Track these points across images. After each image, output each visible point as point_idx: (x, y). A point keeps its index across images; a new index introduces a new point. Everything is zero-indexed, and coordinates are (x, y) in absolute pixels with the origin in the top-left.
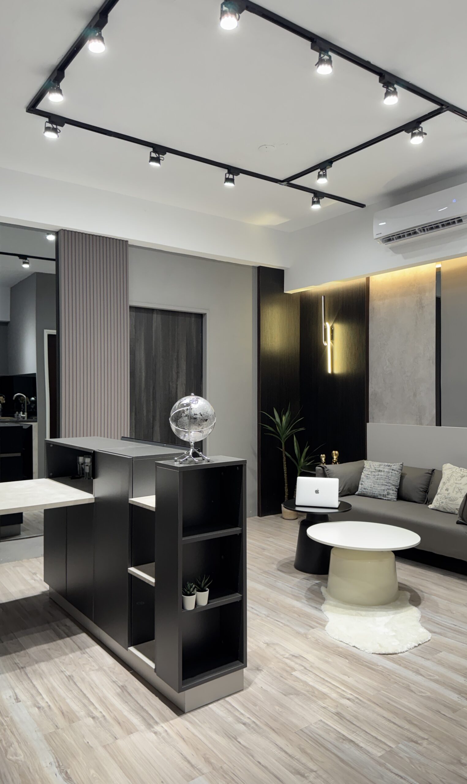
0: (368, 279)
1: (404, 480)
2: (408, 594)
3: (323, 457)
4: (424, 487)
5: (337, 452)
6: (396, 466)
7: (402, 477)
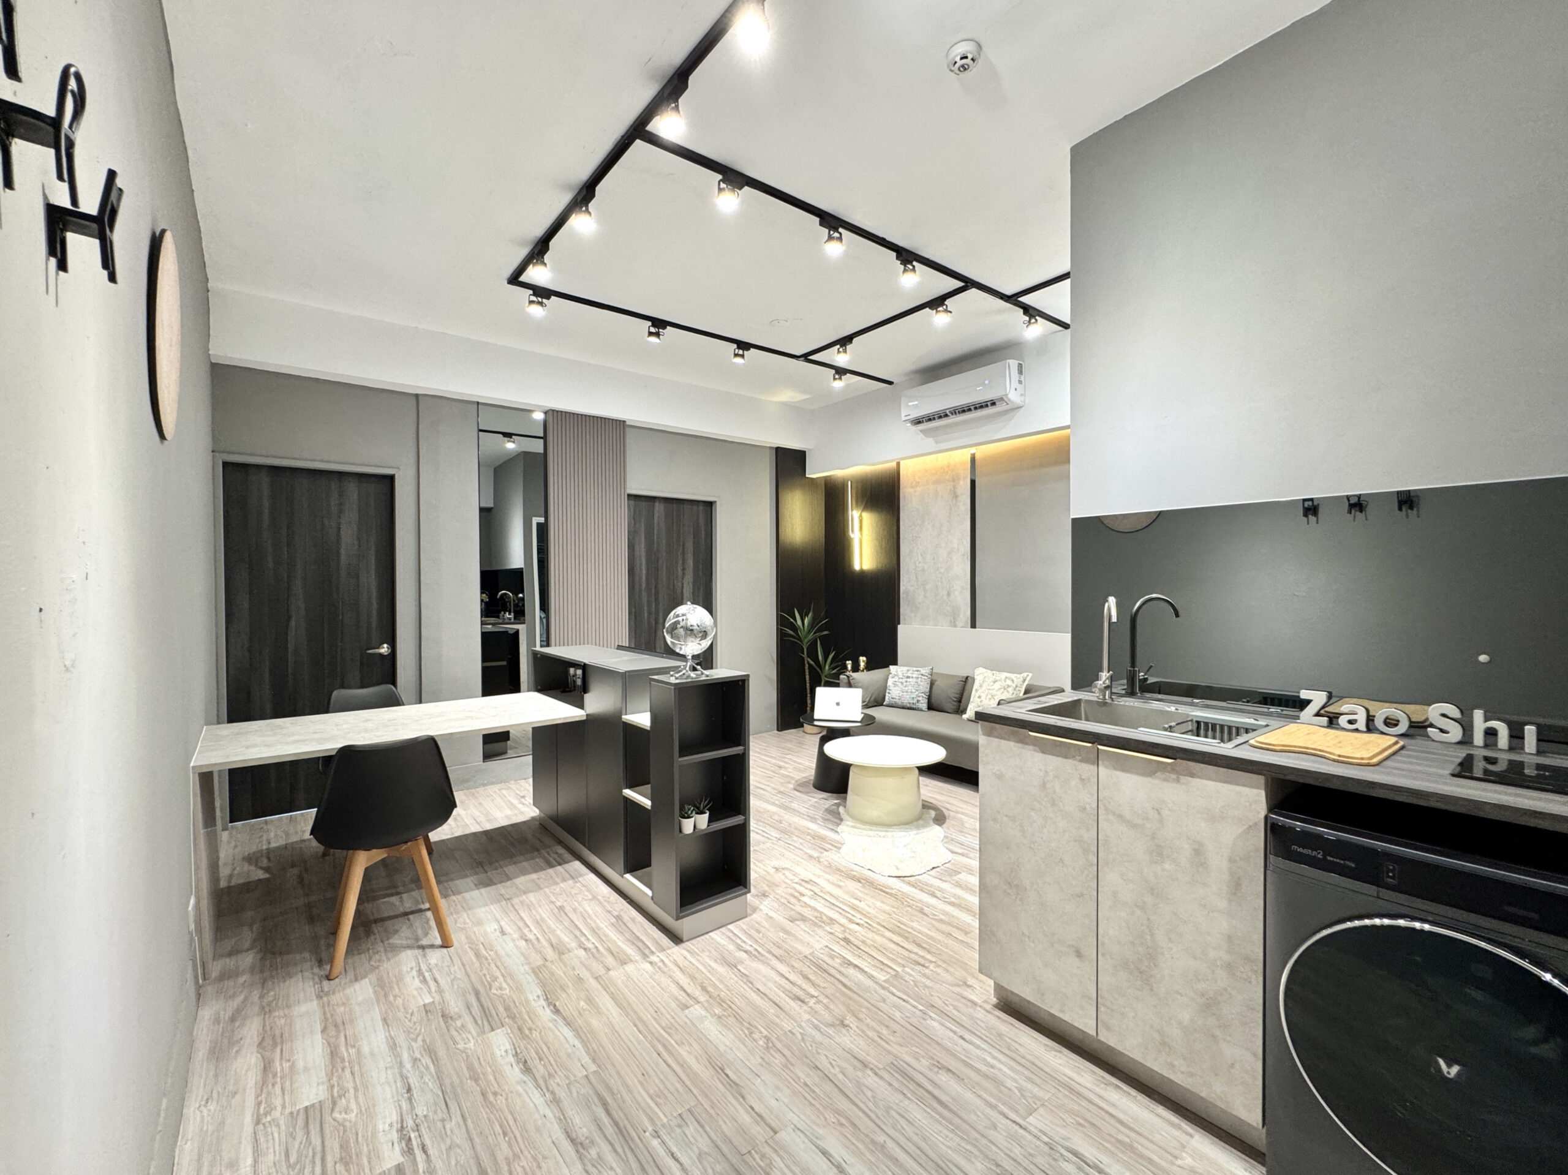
0: (898, 464)
1: (934, 687)
2: (933, 813)
3: (849, 664)
4: (957, 696)
5: (864, 658)
6: (927, 671)
7: (932, 684)
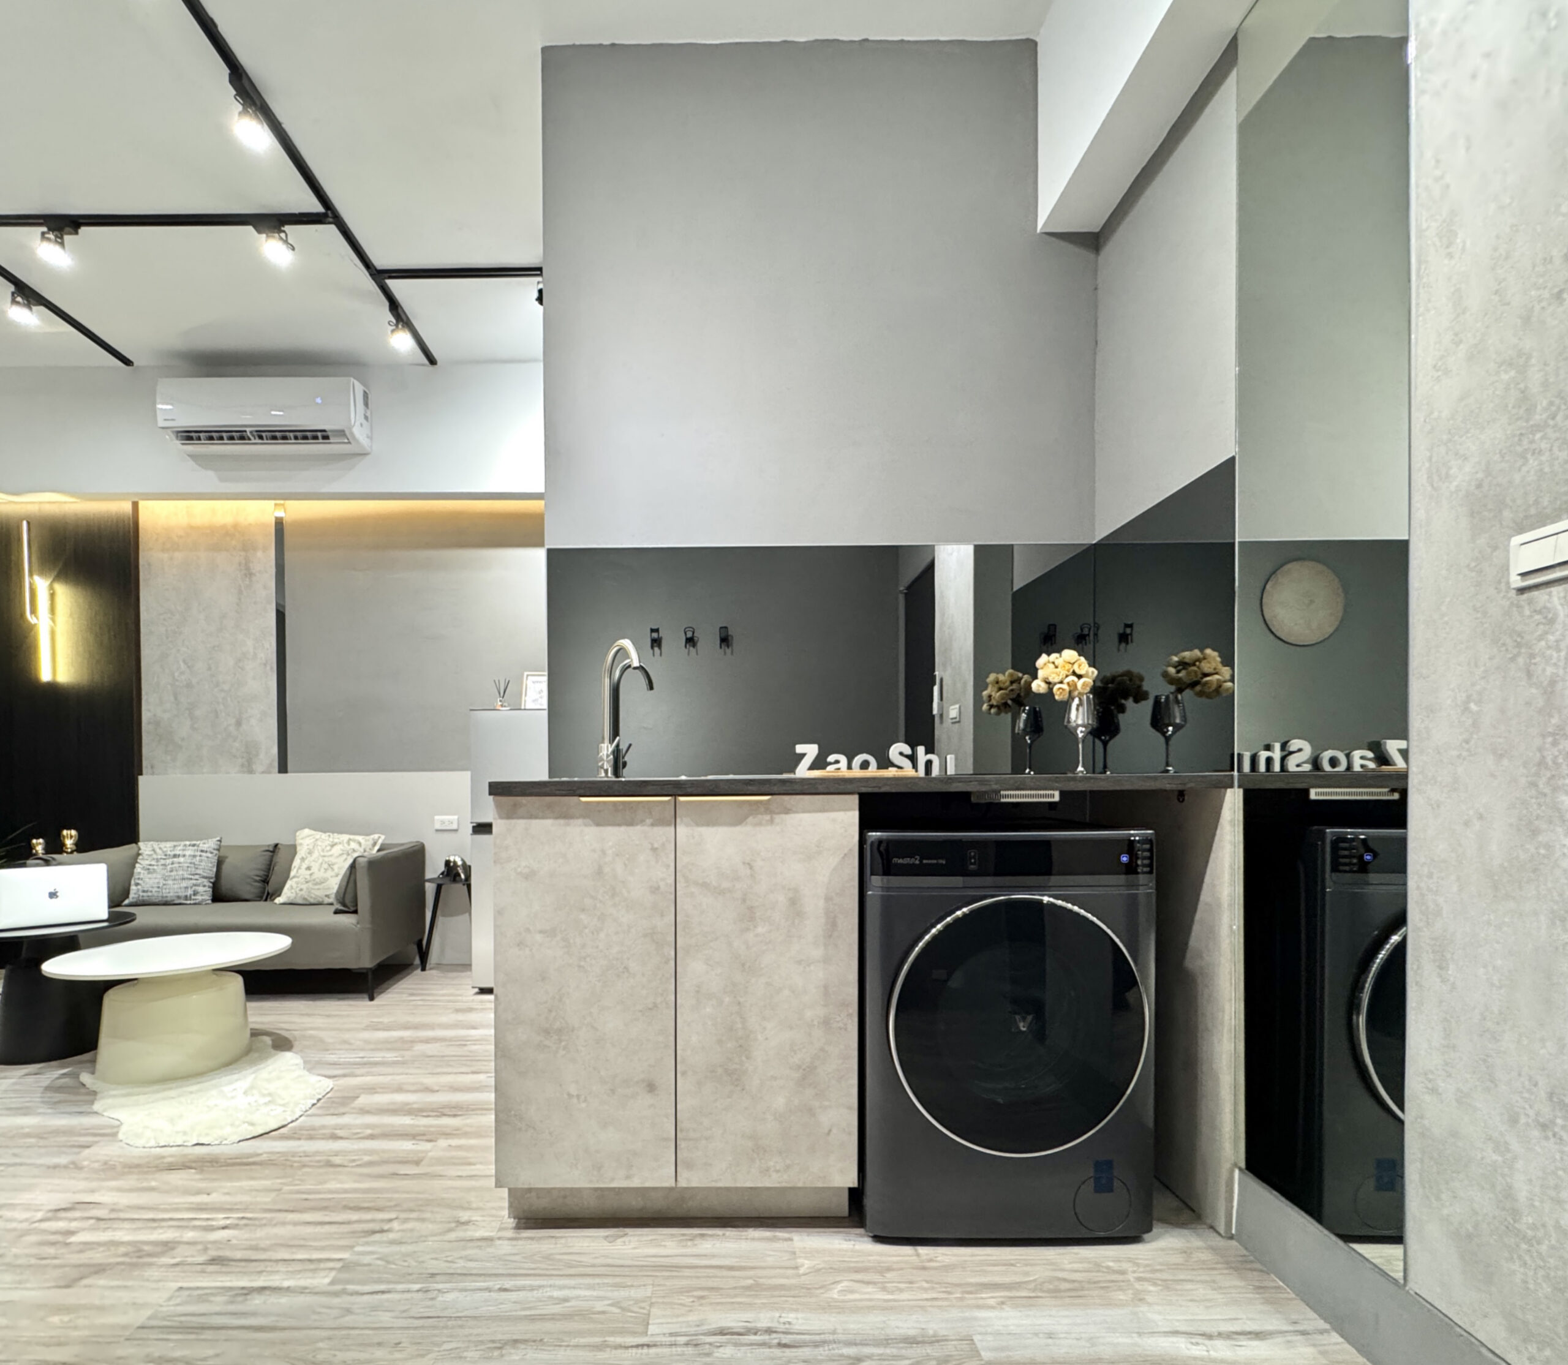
0: (135, 505)
1: (225, 867)
3: (39, 845)
4: (261, 873)
5: (73, 832)
6: (210, 844)
7: (220, 863)
